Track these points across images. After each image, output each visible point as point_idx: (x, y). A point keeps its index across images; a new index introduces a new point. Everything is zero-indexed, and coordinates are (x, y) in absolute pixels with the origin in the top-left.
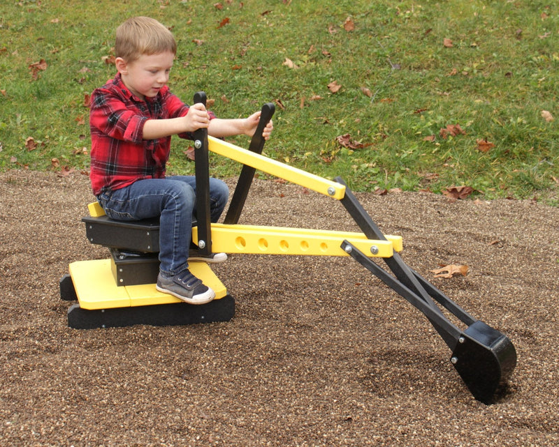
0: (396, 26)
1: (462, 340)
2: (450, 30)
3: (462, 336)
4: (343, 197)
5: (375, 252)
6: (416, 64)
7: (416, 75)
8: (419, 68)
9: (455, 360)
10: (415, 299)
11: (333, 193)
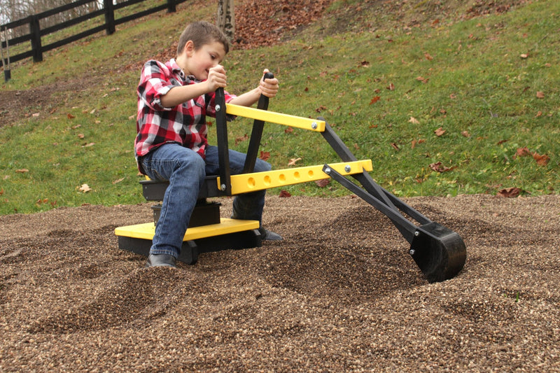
0: (503, 88)
1: (417, 233)
2: (545, 86)
3: (417, 230)
4: (323, 130)
5: (348, 170)
6: (512, 113)
7: (510, 120)
8: (514, 115)
9: (413, 251)
10: (379, 204)
11: (315, 127)
